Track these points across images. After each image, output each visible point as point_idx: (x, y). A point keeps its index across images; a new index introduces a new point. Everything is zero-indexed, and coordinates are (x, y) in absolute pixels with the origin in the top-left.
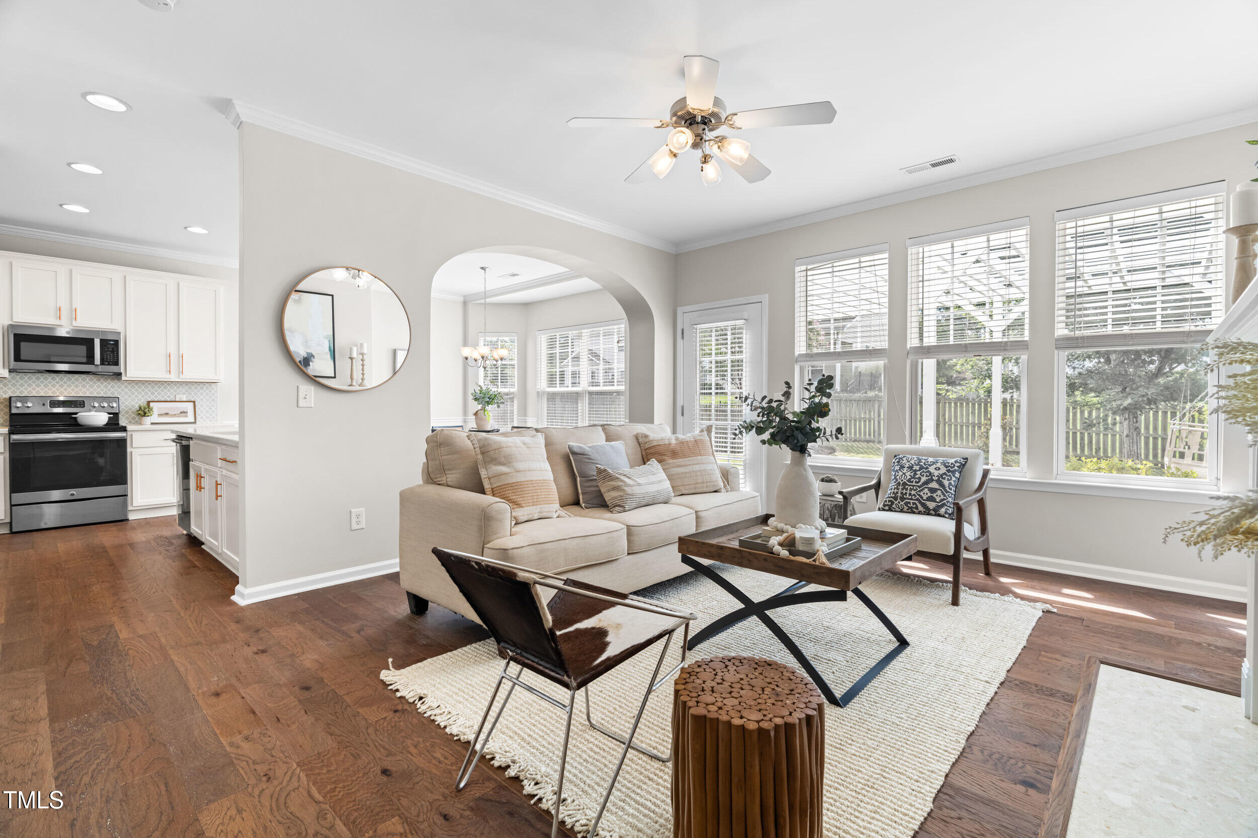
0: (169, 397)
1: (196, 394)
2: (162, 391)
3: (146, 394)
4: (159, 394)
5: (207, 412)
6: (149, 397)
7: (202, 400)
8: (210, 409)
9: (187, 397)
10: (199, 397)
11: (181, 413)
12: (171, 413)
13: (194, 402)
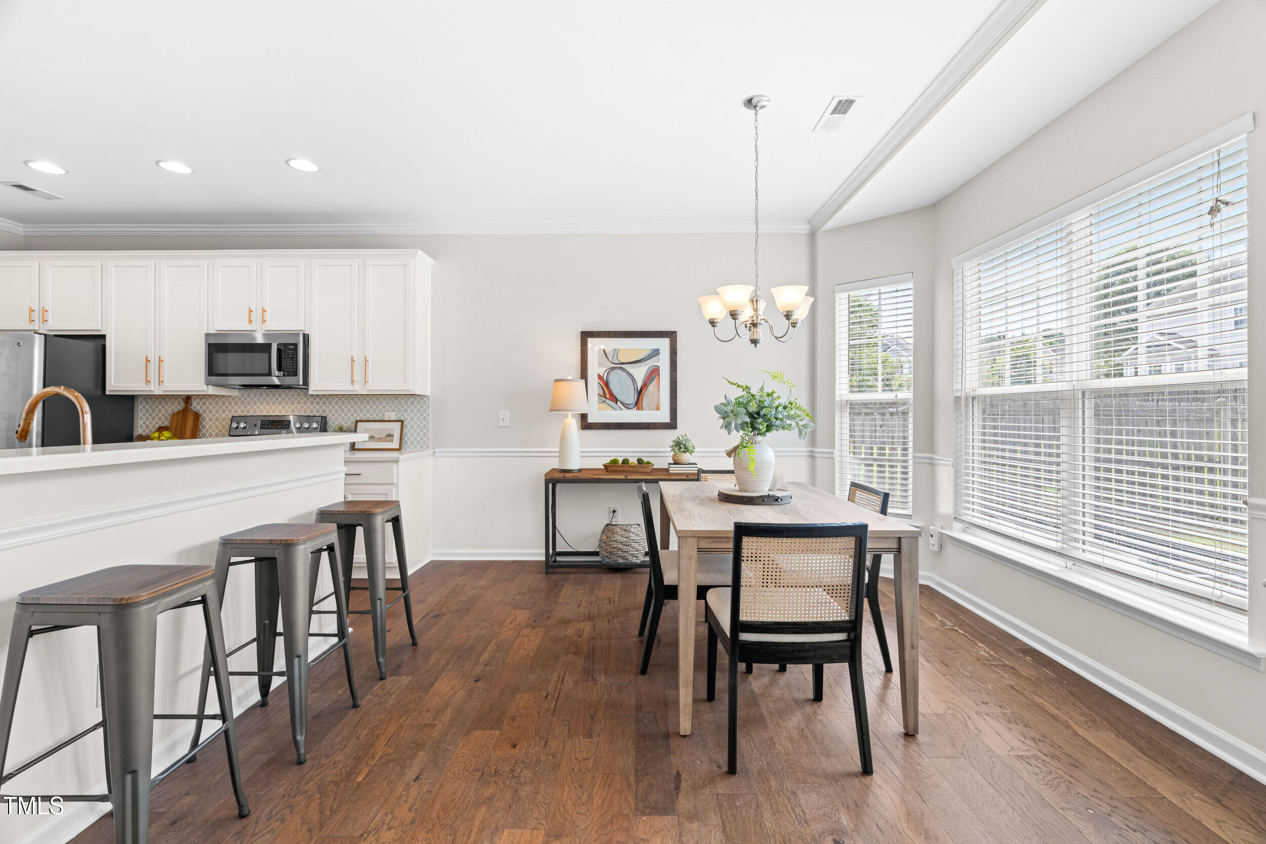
0: (377, 415)
1: (406, 411)
2: (371, 407)
3: (355, 411)
4: (368, 411)
5: (418, 435)
6: (358, 415)
7: (412, 419)
8: (422, 431)
9: (396, 415)
10: (409, 415)
11: (387, 436)
12: (377, 436)
13: (402, 422)
